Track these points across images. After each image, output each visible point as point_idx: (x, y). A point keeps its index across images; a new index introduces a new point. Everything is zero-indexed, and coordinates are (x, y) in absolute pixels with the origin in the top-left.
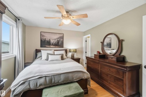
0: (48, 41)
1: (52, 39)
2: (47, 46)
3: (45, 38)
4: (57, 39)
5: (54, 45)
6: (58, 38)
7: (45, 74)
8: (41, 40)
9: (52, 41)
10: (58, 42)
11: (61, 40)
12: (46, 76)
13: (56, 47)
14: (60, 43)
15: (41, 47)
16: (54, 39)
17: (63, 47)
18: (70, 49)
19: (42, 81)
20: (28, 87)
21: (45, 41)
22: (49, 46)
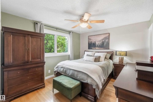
0: (94, 43)
1: (97, 41)
2: (93, 48)
3: (91, 41)
4: (101, 40)
5: (99, 47)
6: (103, 39)
7: (64, 66)
8: (89, 43)
9: (97, 43)
10: (103, 43)
11: (107, 40)
12: (64, 68)
13: (101, 48)
14: (105, 44)
15: (88, 49)
16: (99, 41)
17: (109, 49)
18: (116, 52)
19: (62, 69)
20: (57, 70)
21: (91, 43)
22: (94, 48)
